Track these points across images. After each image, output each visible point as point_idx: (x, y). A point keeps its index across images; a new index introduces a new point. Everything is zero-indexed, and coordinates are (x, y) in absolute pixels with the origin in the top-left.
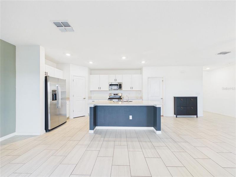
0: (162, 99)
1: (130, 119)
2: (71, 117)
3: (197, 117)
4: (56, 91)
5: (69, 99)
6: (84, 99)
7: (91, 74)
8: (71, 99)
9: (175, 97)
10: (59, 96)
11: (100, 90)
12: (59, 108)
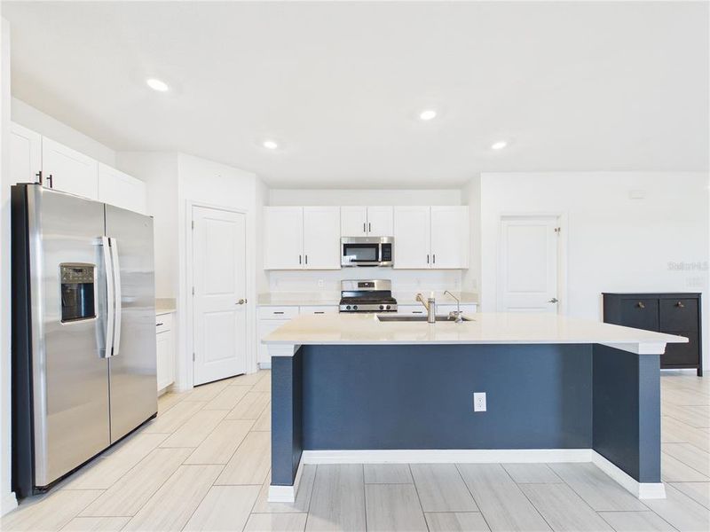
0: (554, 301)
1: (477, 409)
2: (185, 385)
3: (700, 374)
4: (91, 268)
5: (170, 304)
6: (241, 302)
7: (267, 204)
8: (181, 303)
9: (606, 296)
10: (111, 294)
11: (304, 270)
12: (108, 354)
